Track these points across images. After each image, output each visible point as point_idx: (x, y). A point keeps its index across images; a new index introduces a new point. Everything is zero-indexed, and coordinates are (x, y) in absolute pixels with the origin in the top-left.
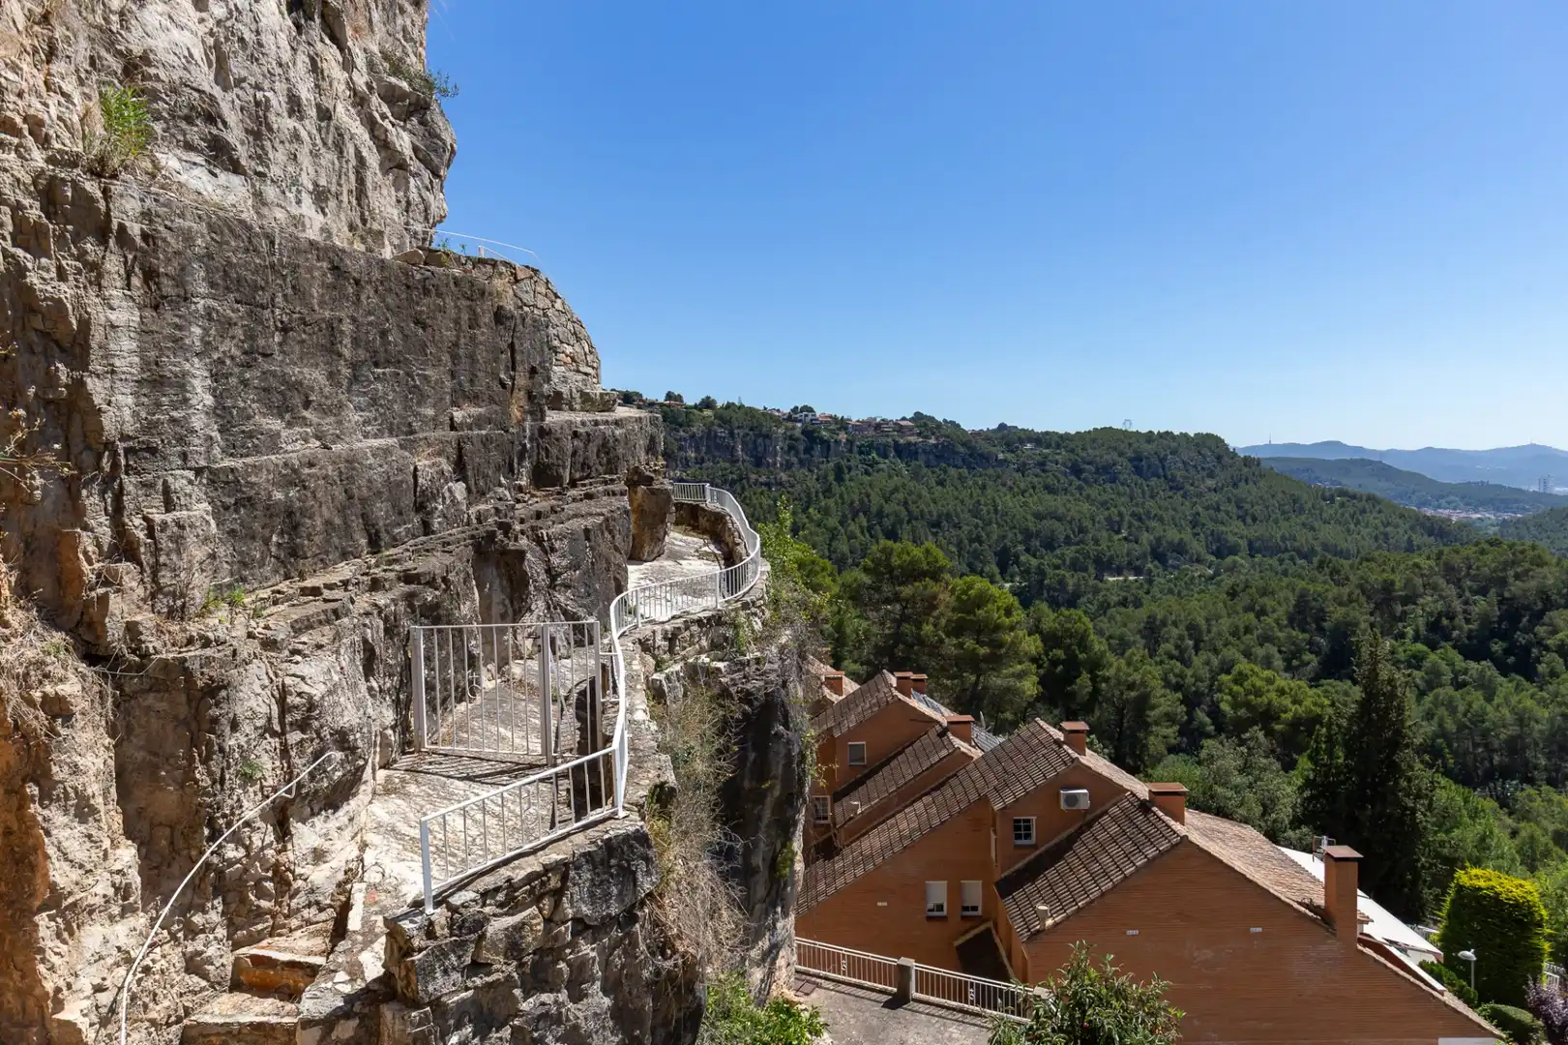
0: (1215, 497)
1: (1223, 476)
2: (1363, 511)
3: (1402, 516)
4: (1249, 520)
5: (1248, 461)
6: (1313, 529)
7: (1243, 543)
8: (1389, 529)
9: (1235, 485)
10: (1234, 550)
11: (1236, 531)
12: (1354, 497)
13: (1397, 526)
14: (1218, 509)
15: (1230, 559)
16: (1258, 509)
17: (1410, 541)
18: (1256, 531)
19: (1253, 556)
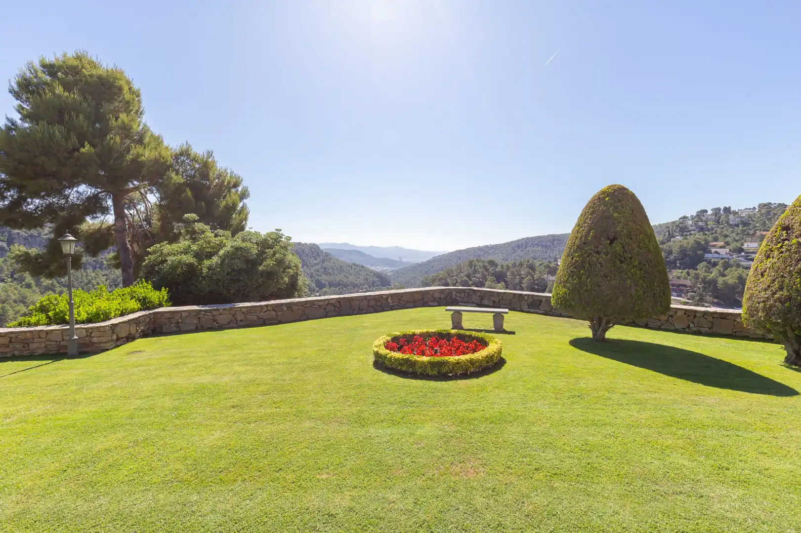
0: (317, 267)
1: (319, 260)
2: (360, 271)
3: (371, 272)
4: (328, 275)
5: (327, 255)
6: (347, 277)
7: (327, 283)
8: (367, 276)
9: (323, 262)
10: (324, 286)
11: (325, 279)
12: (357, 266)
13: (369, 276)
14: (318, 271)
15: (324, 289)
16: (330, 271)
17: (373, 280)
18: (331, 278)
19: (330, 288)
